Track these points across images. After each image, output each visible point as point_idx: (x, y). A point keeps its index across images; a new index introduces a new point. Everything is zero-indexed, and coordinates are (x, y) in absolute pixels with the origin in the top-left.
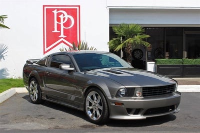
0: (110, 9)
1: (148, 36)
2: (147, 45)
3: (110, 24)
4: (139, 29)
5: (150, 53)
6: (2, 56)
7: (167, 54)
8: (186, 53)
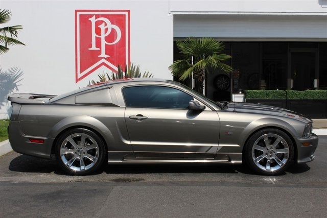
0: (174, 15)
1: (229, 57)
2: (228, 69)
3: (174, 38)
4: (217, 46)
5: (236, 81)
6: (15, 85)
7: (263, 83)
8: (292, 81)
